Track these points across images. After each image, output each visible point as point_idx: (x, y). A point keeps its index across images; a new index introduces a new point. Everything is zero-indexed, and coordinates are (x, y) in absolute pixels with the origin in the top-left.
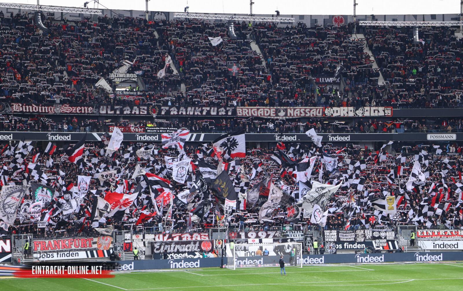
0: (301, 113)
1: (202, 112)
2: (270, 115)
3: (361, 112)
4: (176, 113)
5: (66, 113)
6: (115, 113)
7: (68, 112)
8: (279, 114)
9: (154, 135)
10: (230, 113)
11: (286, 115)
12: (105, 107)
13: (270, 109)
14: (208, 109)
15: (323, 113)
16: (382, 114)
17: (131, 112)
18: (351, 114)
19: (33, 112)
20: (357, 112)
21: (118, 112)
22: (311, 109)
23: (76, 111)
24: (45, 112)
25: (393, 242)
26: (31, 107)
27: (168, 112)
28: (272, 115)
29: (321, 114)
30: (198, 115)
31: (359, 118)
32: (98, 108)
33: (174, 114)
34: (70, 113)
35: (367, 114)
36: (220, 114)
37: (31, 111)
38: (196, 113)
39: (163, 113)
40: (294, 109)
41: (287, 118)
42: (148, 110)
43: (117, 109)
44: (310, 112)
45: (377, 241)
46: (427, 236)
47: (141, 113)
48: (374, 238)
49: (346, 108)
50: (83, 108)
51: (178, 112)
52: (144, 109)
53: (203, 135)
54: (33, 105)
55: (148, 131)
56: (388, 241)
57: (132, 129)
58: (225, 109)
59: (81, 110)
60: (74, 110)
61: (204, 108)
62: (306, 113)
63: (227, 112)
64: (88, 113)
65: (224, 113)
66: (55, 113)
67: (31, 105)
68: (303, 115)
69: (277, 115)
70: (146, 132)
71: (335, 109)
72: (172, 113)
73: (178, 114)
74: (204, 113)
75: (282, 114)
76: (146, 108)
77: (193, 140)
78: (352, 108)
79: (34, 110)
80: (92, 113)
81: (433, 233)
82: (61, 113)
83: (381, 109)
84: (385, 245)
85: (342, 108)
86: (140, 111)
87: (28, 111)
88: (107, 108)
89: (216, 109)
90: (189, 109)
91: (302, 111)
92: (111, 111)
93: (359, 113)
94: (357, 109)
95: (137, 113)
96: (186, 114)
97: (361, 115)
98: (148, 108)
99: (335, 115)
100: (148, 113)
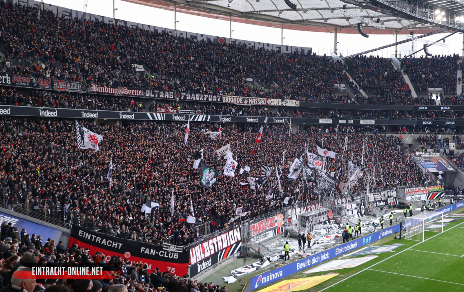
0: (256, 102)
1: (203, 98)
2: (239, 103)
3: (285, 103)
4: (190, 98)
5: (125, 95)
6: (155, 96)
7: (127, 94)
8: (245, 102)
9: (183, 116)
10: (219, 100)
11: (248, 103)
12: (149, 91)
13: (240, 98)
14: (207, 96)
15: (267, 103)
16: (294, 105)
17: (164, 96)
18: (280, 104)
19: (105, 93)
20: (283, 102)
21: (156, 96)
22: (260, 99)
23: (132, 93)
24: (112, 94)
25: (396, 198)
26: (103, 88)
27: (185, 97)
28: (241, 102)
29: (265, 104)
30: (201, 100)
31: (284, 107)
32: (145, 91)
33: (188, 99)
34: (128, 95)
35: (287, 105)
36: (214, 100)
37: (104, 92)
38: (200, 99)
39: (182, 98)
40: (252, 99)
41: (249, 105)
42: (174, 95)
43: (156, 93)
44: (260, 101)
45: (390, 199)
46: (409, 193)
47: (170, 97)
48: (389, 197)
49: (277, 100)
50: (136, 91)
51: (191, 97)
52: (171, 94)
53: (209, 116)
54: (105, 86)
55: (179, 112)
56: (394, 198)
57: (170, 110)
58: (217, 97)
59: (134, 93)
60: (130, 92)
61: (205, 95)
62: (258, 102)
63: (217, 99)
64: (139, 96)
65: (216, 100)
66: (119, 94)
67: (104, 87)
68: (256, 103)
69: (243, 103)
70: (178, 113)
71: (272, 100)
72: (187, 98)
73: (191, 99)
74: (205, 99)
75: (246, 102)
76: (172, 93)
77: (204, 120)
78: (280, 100)
79: (106, 91)
80: (141, 96)
81: (411, 190)
82: (122, 95)
83: (294, 101)
84: (393, 201)
85: (276, 99)
86: (169, 96)
87: (101, 91)
88: (150, 92)
89: (211, 96)
90: (197, 95)
91: (256, 100)
92: (153, 94)
93: (284, 104)
94: (283, 101)
95: (168, 97)
96: (195, 100)
97: (284, 105)
98: (174, 93)
99: (272, 104)
100: (174, 98)
